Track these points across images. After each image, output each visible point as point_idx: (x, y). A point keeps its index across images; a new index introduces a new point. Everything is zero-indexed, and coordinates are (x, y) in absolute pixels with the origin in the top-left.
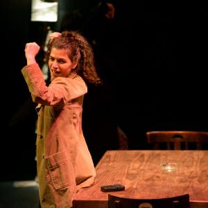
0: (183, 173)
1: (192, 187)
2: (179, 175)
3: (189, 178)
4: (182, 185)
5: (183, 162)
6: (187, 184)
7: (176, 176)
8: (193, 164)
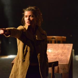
0: (55, 53)
1: (58, 58)
2: (53, 53)
3: (57, 54)
4: (55, 57)
5: (55, 48)
6: (56, 57)
7: (52, 54)
8: (59, 49)
